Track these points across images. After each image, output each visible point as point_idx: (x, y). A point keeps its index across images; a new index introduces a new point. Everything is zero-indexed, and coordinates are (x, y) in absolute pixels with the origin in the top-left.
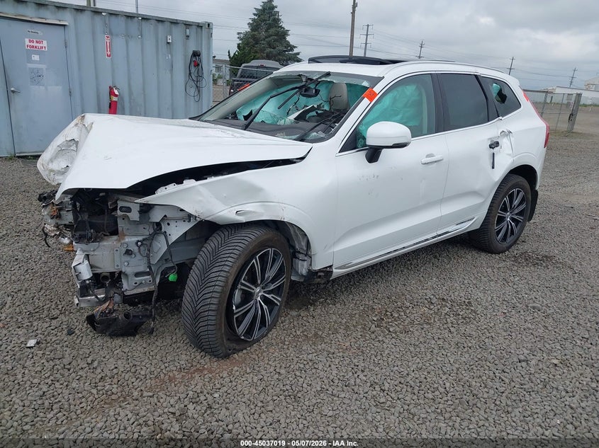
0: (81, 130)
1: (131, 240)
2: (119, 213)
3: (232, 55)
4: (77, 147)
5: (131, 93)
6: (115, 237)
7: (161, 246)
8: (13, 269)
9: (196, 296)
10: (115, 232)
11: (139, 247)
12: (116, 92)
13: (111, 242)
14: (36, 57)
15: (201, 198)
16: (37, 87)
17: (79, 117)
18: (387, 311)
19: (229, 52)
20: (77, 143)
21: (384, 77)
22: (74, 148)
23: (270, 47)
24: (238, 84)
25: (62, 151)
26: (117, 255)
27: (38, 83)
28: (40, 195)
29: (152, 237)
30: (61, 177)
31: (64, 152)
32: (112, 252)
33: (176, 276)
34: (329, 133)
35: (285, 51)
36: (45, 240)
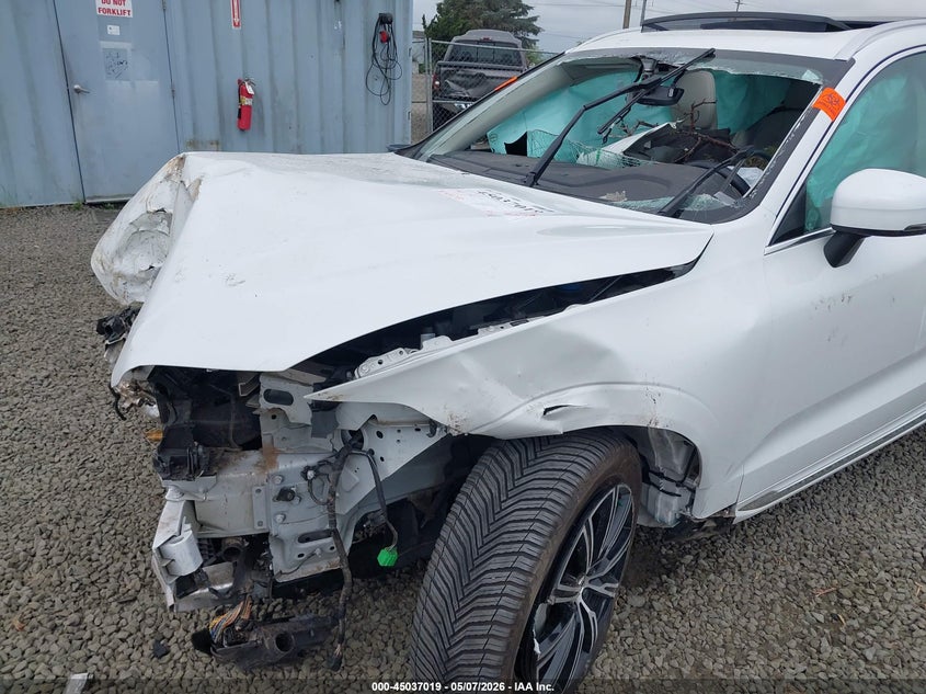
0: (177, 190)
1: (290, 466)
2: (264, 404)
3: (428, 23)
4: (169, 226)
5: (274, 91)
6: (254, 456)
7: (359, 483)
8: (56, 459)
9: (448, 625)
10: (255, 444)
11: (310, 482)
12: (250, 90)
13: (243, 471)
14: (114, 30)
15: (463, 385)
16: (117, 82)
17: (174, 161)
18: (840, 596)
19: (424, 18)
20: (169, 217)
21: (852, 62)
22: (162, 227)
23: (490, 9)
24: (445, 72)
25: (138, 234)
26: (259, 500)
27: (118, 76)
28: (100, 322)
29: (341, 459)
30: (138, 290)
31: (144, 236)
32: (246, 493)
33: (395, 556)
34: (744, 198)
35: (514, 15)
36: (116, 405)
